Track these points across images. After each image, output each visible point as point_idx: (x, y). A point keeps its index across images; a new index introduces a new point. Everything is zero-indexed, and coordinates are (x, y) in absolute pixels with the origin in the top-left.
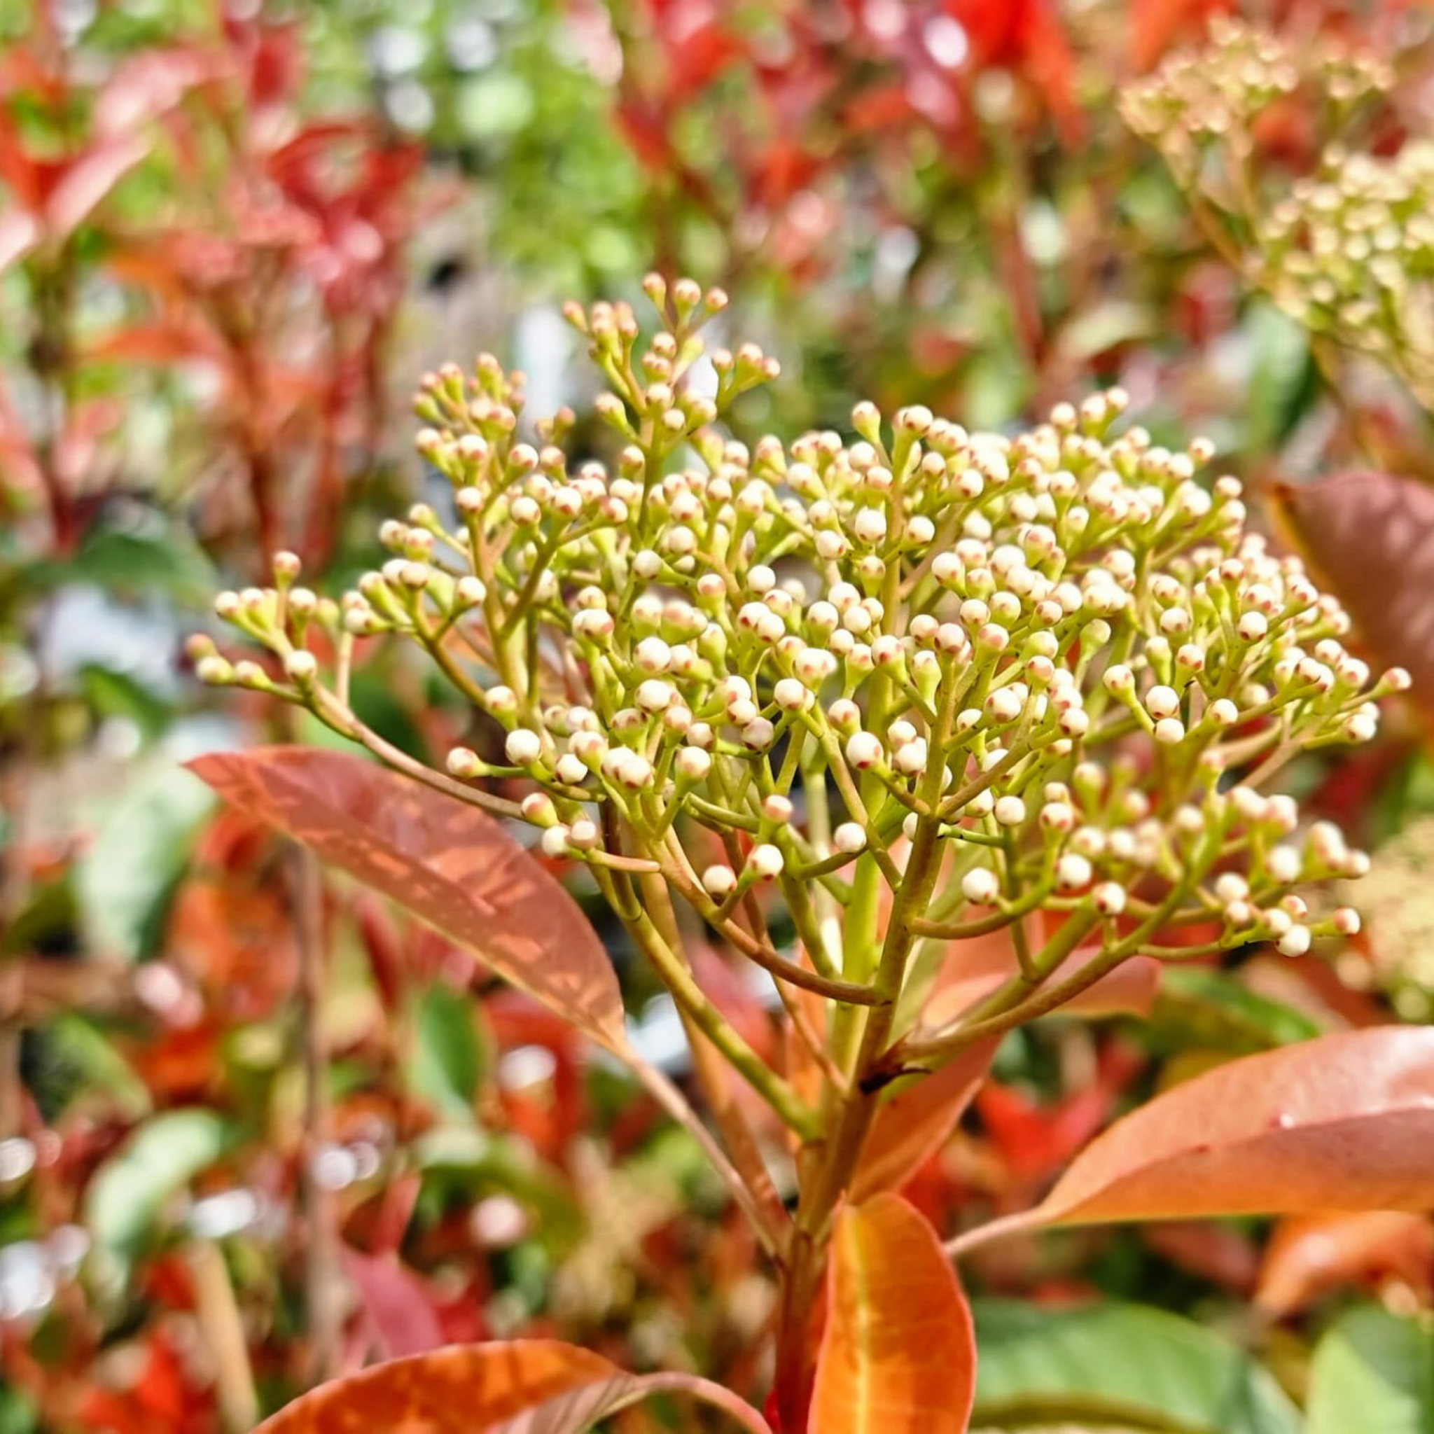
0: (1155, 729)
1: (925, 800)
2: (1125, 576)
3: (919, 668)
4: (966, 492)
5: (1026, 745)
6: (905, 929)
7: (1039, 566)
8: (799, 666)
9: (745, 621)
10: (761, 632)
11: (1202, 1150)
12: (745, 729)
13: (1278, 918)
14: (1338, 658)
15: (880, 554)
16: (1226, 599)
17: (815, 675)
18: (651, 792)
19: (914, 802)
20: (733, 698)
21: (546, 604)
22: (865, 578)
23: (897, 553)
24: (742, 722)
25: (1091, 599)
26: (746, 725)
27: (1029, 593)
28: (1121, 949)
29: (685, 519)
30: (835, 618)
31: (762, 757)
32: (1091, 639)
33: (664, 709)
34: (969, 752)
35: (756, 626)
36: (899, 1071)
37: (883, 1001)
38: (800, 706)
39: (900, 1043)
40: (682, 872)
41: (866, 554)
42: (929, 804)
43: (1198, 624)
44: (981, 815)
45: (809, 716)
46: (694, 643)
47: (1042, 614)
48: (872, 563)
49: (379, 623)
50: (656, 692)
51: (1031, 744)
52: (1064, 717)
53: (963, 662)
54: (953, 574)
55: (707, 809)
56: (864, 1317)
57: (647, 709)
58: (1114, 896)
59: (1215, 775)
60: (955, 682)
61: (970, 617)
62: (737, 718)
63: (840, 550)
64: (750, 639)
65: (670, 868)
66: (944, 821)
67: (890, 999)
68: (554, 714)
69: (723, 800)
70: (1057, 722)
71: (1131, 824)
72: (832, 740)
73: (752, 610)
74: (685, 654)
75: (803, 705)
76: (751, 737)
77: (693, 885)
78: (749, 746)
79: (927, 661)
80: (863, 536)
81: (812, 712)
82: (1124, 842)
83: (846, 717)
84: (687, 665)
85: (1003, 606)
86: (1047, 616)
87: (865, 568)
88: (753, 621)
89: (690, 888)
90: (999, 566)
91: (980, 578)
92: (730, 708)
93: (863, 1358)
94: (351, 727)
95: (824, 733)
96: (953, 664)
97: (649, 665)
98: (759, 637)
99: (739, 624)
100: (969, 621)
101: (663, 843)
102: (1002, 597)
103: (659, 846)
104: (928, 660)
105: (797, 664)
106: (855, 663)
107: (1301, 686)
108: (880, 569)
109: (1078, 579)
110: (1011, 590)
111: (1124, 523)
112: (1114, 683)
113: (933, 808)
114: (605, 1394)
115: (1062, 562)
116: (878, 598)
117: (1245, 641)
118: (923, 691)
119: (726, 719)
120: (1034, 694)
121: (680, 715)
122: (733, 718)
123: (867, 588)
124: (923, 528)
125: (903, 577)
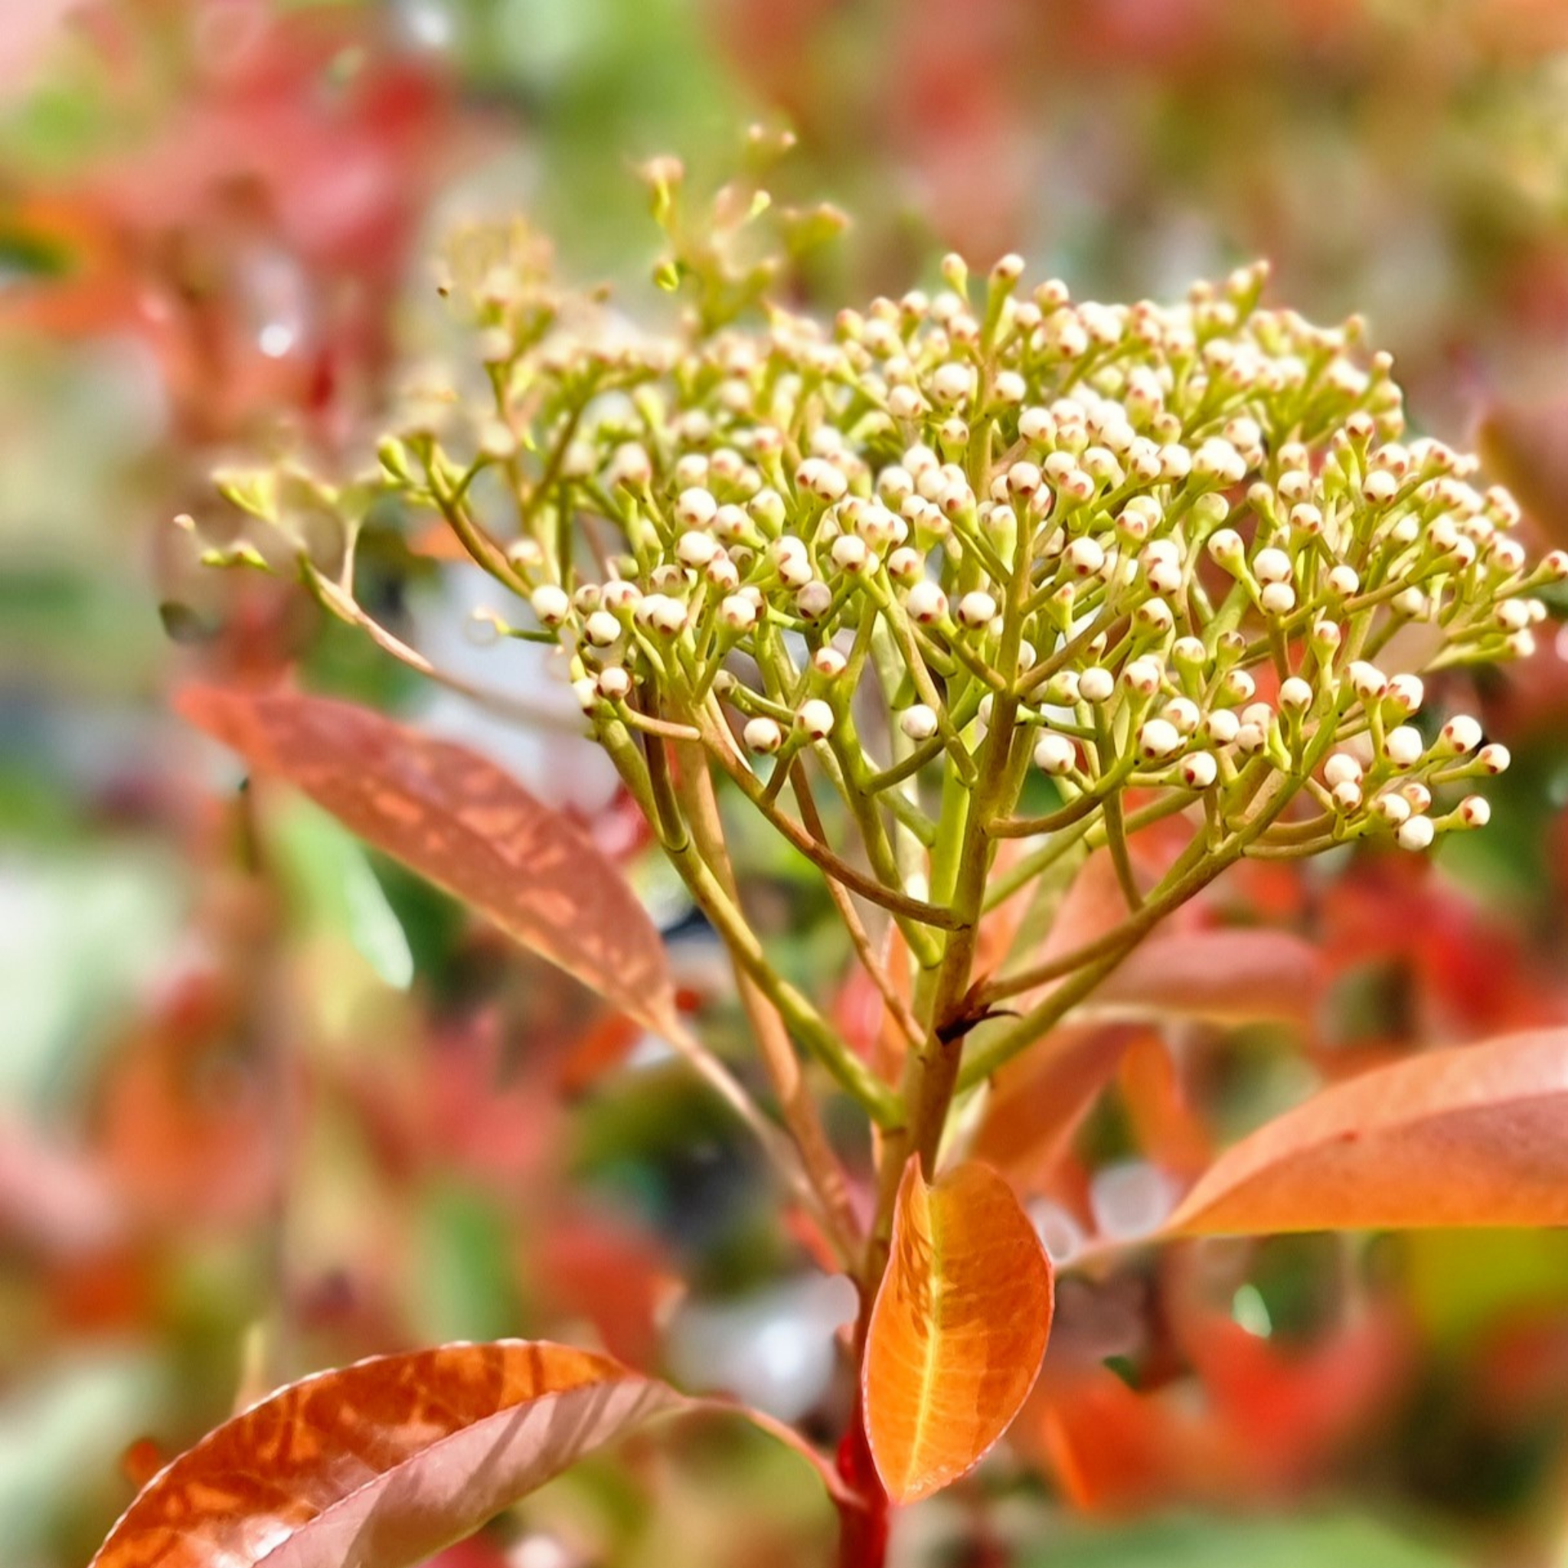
0: (1261, 596)
1: (1000, 672)
2: (1249, 449)
3: (995, 525)
4: (1066, 350)
5: (1113, 610)
6: (983, 832)
7: (1147, 430)
8: (863, 526)
9: (803, 479)
10: (820, 489)
11: (1349, 1138)
12: (800, 593)
13: (1396, 805)
14: (1490, 537)
15: (964, 415)
16: (1354, 464)
17: (879, 536)
18: (692, 658)
19: (986, 670)
20: (786, 558)
21: (580, 480)
22: (946, 443)
23: (983, 417)
24: (795, 584)
25: (1201, 462)
26: (799, 587)
27: (1126, 450)
28: (1225, 851)
29: (740, 374)
30: (910, 487)
31: (821, 632)
32: (1205, 514)
33: (707, 564)
34: (1058, 633)
35: (814, 483)
36: (985, 1014)
37: (959, 925)
38: (860, 567)
39: (983, 978)
40: (725, 743)
41: (947, 416)
42: (1005, 678)
43: (1329, 498)
44: (1071, 702)
45: (872, 582)
46: (745, 505)
47: (1138, 468)
48: (955, 426)
49: (391, 479)
50: (698, 545)
51: (1119, 607)
52: (1153, 572)
53: (1040, 509)
54: (1043, 432)
55: (761, 703)
56: (936, 1285)
57: (688, 564)
58: (1204, 767)
59: (1330, 648)
60: (1032, 535)
61: (1056, 470)
62: (790, 579)
63: (916, 408)
64: (808, 499)
65: (711, 737)
66: (1023, 699)
67: (968, 923)
68: (588, 593)
69: (780, 696)
70: (1145, 578)
71: (1237, 706)
72: (900, 612)
73: (810, 468)
74: (733, 515)
75: (864, 567)
76: (806, 602)
77: (738, 761)
78: (805, 613)
79: (1005, 518)
80: (943, 394)
81: (876, 577)
82: (1224, 723)
83: (908, 566)
84: (736, 528)
85: (1095, 462)
86: (1142, 471)
87: (946, 432)
88: (810, 478)
89: (734, 763)
90: (1095, 423)
91: (1072, 434)
92: (781, 568)
93: (932, 1327)
94: (355, 617)
95: (890, 603)
96: (1028, 510)
97: (692, 518)
98: (818, 494)
99: (798, 486)
100: (1054, 475)
101: (703, 707)
102: (1096, 453)
103: (699, 710)
104: (1005, 516)
105: (860, 524)
106: (927, 525)
107: (1436, 556)
108: (963, 433)
109: (1194, 447)
110: (1106, 445)
111: (1251, 390)
112: (1219, 549)
113: (1010, 681)
114: (641, 1401)
115: (1177, 432)
116: (961, 464)
117: (1371, 504)
118: (1000, 550)
119: (778, 581)
120: (1124, 552)
121: (725, 569)
122: (785, 578)
123: (947, 453)
124: (1013, 384)
125: (996, 455)
